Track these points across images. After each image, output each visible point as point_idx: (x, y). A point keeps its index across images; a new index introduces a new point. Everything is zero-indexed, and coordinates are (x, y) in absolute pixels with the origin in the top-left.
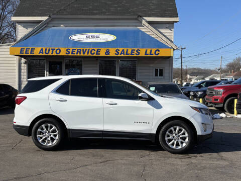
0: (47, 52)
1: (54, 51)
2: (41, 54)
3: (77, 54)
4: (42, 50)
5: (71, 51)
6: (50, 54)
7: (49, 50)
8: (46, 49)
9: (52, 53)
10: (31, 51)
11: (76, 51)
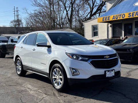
0: (117, 18)
1: (121, 16)
2: (114, 20)
3: (136, 16)
4: (114, 16)
5: (131, 15)
6: (119, 19)
7: (118, 15)
8: (116, 16)
9: (120, 18)
10: (108, 18)
11: (135, 14)
